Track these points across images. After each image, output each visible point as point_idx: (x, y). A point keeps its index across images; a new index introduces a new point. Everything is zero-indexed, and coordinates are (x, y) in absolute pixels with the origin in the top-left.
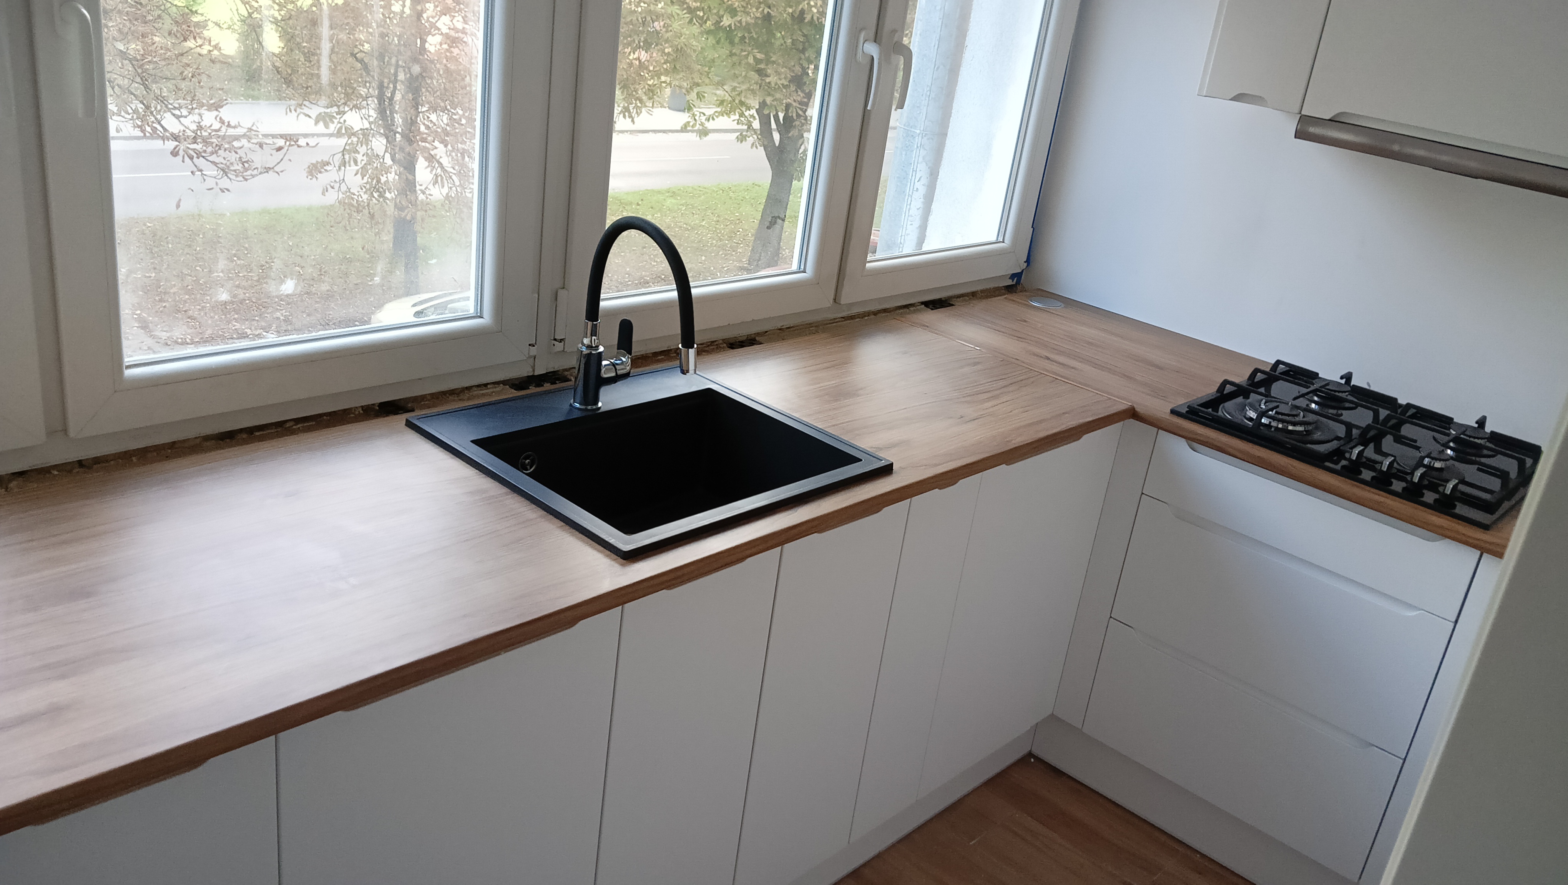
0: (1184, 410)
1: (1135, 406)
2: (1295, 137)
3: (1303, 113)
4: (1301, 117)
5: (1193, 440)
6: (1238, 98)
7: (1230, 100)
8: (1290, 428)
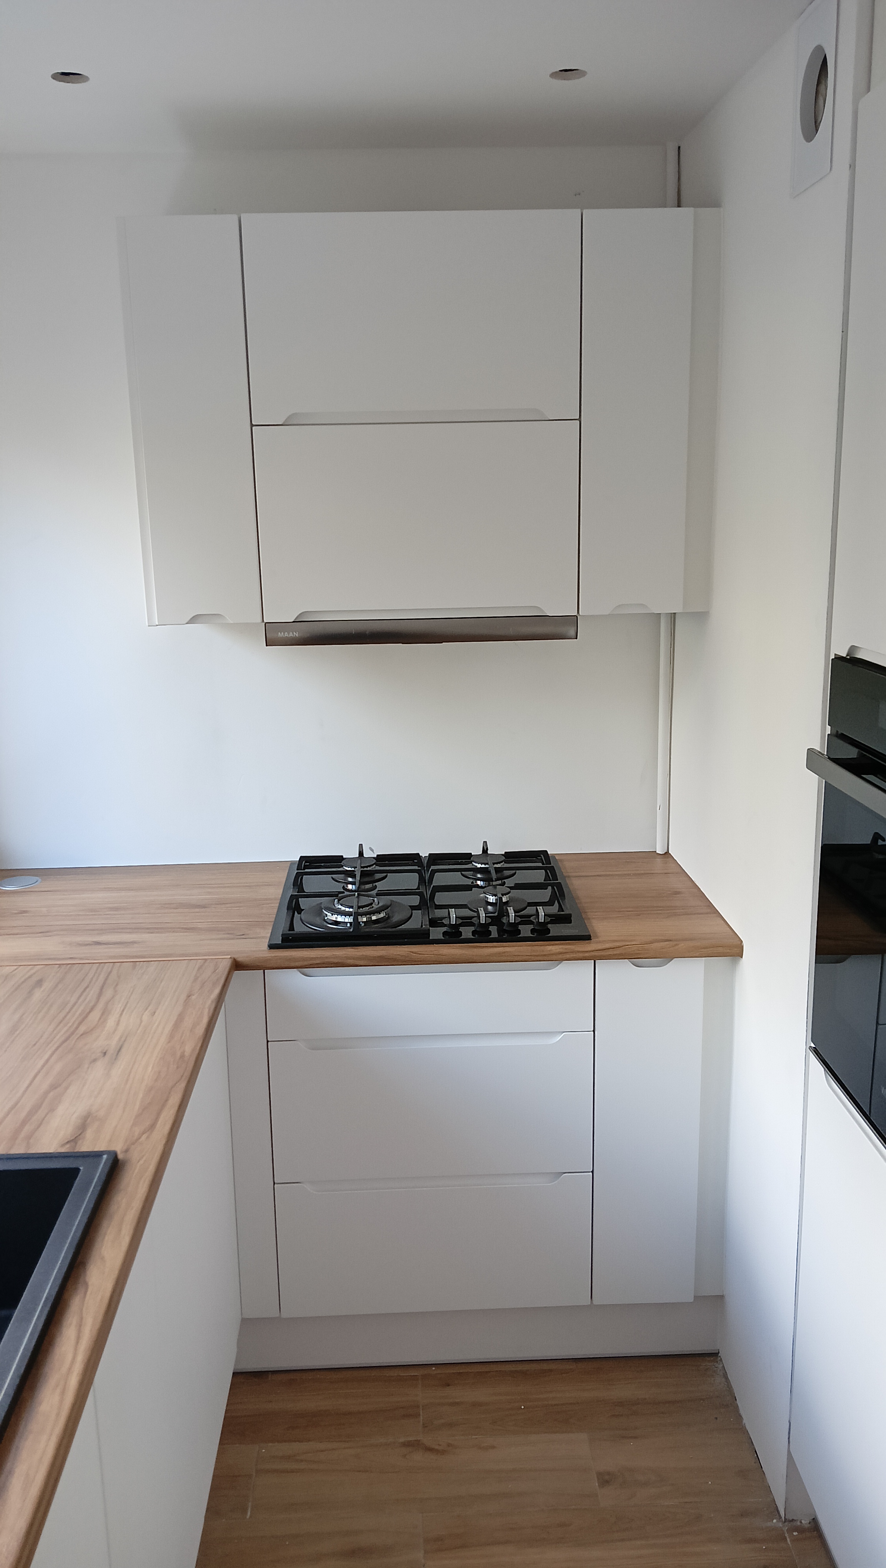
0: (279, 941)
1: (236, 956)
2: (267, 646)
3: (265, 621)
4: (265, 624)
5: (303, 966)
6: (193, 620)
7: (187, 623)
8: (374, 918)
